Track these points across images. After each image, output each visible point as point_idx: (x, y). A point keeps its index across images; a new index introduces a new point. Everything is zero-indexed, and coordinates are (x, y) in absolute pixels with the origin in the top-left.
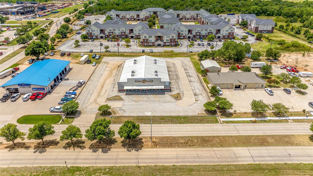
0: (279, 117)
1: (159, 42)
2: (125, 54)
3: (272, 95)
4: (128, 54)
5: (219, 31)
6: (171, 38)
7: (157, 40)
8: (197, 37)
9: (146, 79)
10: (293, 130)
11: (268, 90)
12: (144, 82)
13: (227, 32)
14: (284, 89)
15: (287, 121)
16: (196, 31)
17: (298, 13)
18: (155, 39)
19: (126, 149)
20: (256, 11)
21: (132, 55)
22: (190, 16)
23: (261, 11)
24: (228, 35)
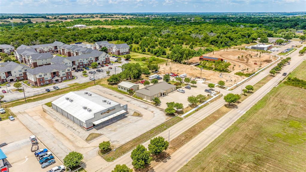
0: (203, 103)
1: (56, 78)
2: (32, 98)
3: (184, 93)
4: (34, 98)
5: (97, 59)
6: (67, 71)
7: (53, 77)
8: (81, 67)
9: (110, 109)
10: (216, 107)
11: (180, 90)
12: (108, 112)
13: (104, 58)
14: (185, 87)
15: (207, 104)
16: (79, 62)
17: (130, 37)
18: (50, 76)
19: (162, 162)
20: (99, 38)
21: (41, 97)
22: (48, 49)
23: (102, 38)
24: (105, 60)
